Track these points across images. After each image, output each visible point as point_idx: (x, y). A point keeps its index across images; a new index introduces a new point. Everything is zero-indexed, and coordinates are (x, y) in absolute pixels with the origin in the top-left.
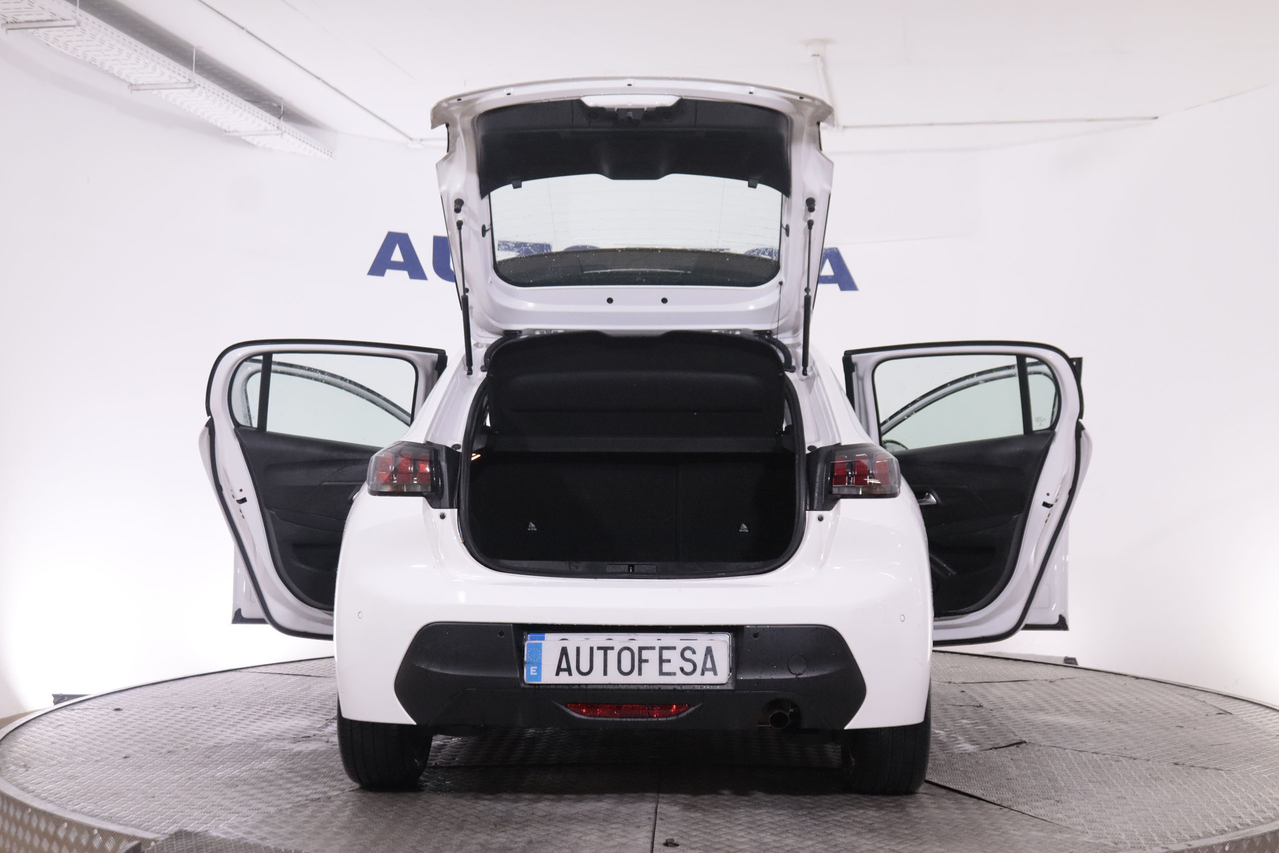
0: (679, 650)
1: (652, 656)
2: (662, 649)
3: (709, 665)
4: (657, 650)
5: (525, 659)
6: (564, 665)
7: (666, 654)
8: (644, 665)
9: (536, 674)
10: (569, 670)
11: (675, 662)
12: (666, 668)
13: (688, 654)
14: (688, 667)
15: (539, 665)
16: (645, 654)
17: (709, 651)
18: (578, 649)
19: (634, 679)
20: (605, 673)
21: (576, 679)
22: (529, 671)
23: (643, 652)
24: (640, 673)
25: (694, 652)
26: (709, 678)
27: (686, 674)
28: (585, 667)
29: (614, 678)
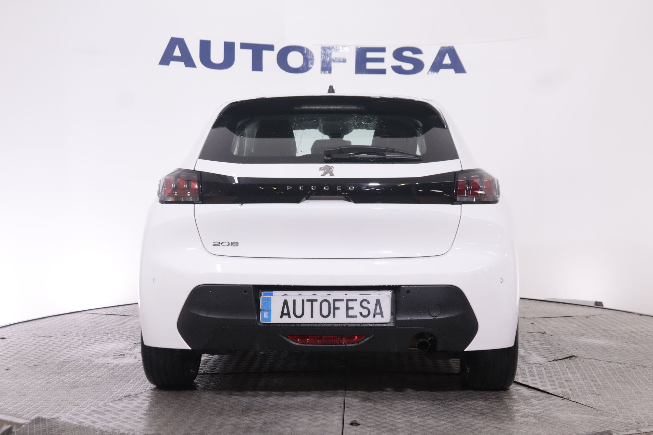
1: (342, 305)
2: (348, 300)
3: (378, 311)
5: (261, 308)
6: (285, 311)
7: (351, 304)
8: (336, 311)
9: (268, 317)
10: (288, 314)
11: (357, 309)
12: (351, 313)
13: (365, 304)
14: (365, 312)
15: (269, 311)
16: (338, 304)
17: (378, 302)
18: (294, 301)
19: (331, 320)
20: (312, 316)
21: (293, 320)
22: (263, 315)
23: (336, 302)
24: (334, 316)
25: (369, 303)
26: (378, 319)
27: (364, 316)
28: (299, 313)
29: (318, 319)
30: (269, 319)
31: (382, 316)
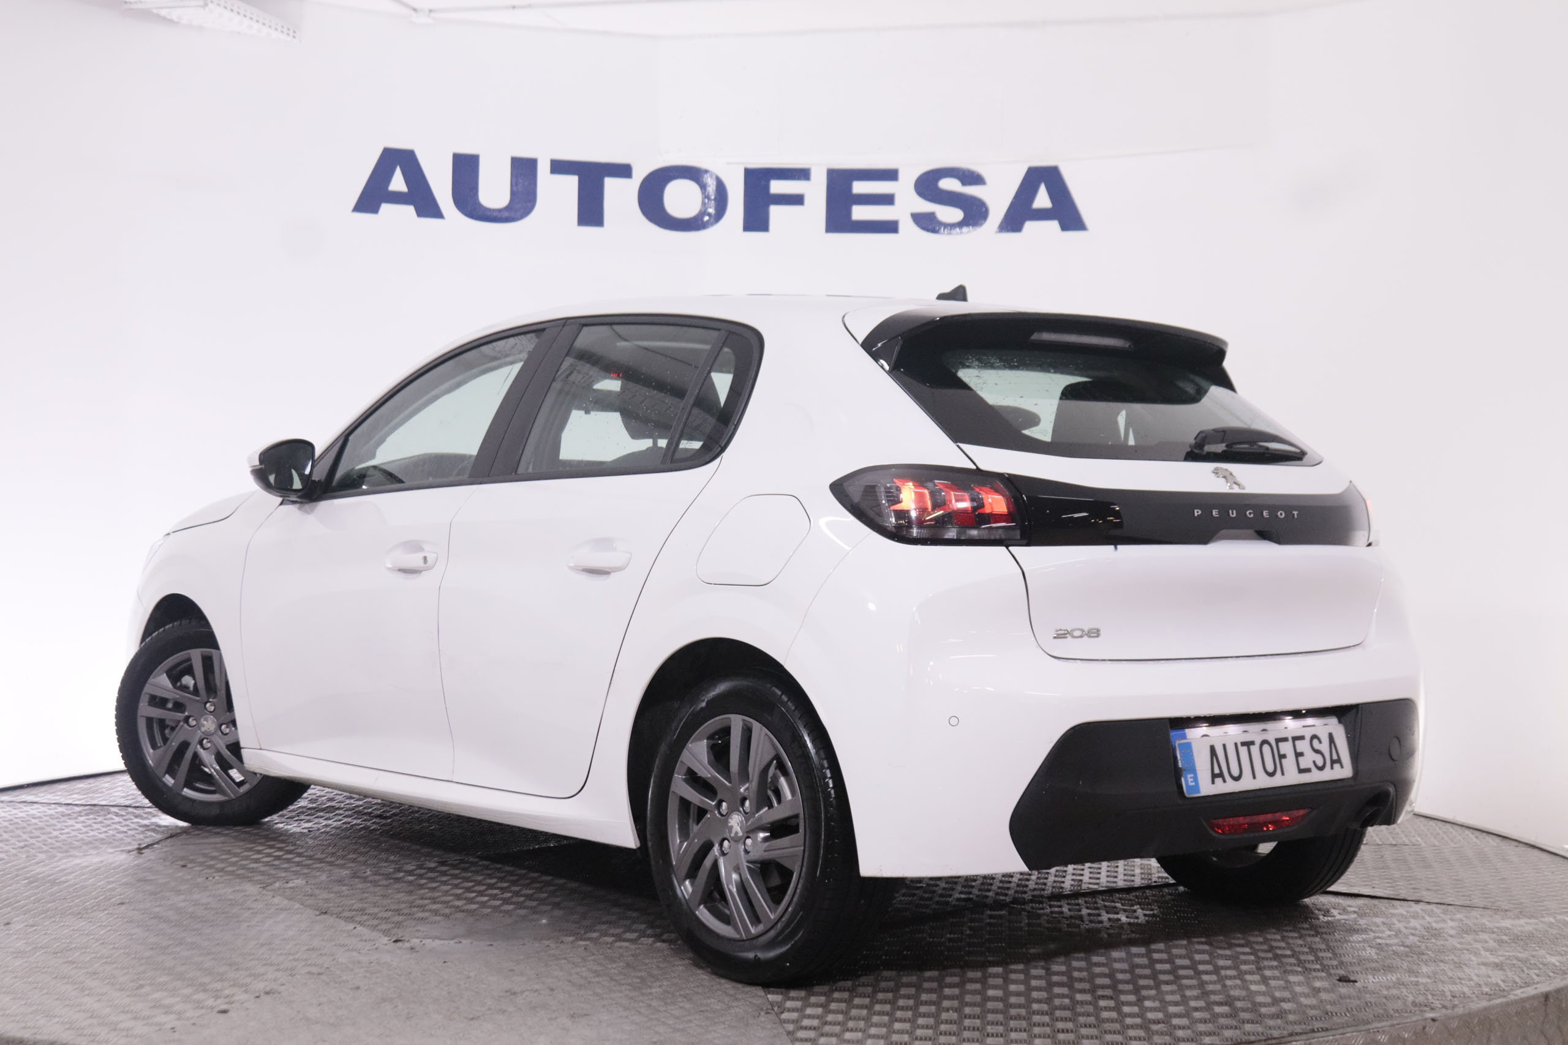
0: (1308, 738)
2: (1295, 739)
4: (1290, 739)
5: (1180, 765)
6: (1217, 771)
8: (1283, 761)
14: (1320, 763)
22: (1186, 781)
23: (1281, 744)
28: (1235, 772)
29: (1263, 782)
30: (1197, 788)
31: (1342, 767)
